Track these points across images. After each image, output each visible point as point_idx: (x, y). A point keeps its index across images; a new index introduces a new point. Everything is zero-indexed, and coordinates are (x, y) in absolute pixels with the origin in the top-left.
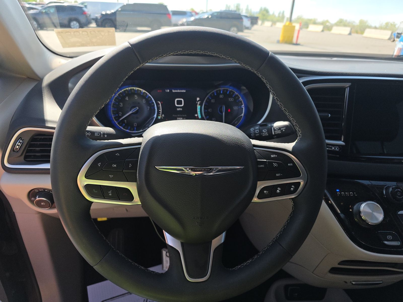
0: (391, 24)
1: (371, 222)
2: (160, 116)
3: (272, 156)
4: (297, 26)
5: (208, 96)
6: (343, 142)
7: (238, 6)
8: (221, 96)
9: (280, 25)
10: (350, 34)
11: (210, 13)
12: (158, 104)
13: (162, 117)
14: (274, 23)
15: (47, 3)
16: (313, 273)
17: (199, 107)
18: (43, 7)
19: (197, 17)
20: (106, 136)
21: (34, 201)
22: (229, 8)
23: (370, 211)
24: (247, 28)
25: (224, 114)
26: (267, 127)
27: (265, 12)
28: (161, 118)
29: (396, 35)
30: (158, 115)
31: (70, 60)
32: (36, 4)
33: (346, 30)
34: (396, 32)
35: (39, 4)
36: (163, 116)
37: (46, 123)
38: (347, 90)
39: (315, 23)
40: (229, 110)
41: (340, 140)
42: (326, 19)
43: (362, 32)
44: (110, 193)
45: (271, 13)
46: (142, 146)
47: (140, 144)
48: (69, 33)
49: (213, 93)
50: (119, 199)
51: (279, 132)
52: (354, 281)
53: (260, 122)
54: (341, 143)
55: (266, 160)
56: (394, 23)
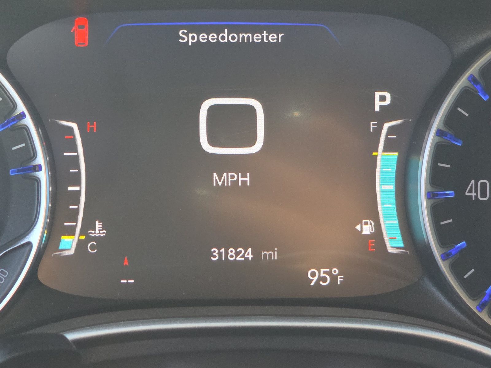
2: (71, 231)
13: (89, 239)
28: (81, 245)
36: (98, 230)
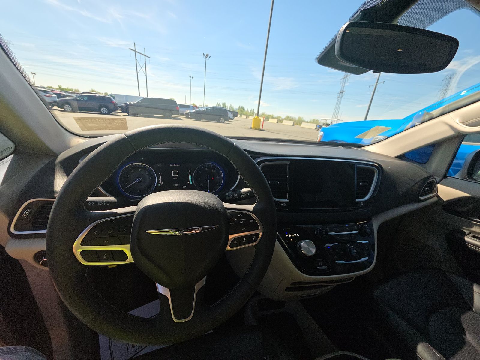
0: (316, 120)
1: (309, 254)
3: (239, 216)
4: (262, 119)
5: (197, 169)
6: (288, 200)
7: (225, 104)
8: (207, 169)
9: (251, 118)
10: (293, 125)
11: (206, 107)
12: (158, 175)
13: (161, 184)
14: (248, 116)
15: (82, 92)
16: (275, 292)
17: (190, 176)
18: (77, 96)
19: (197, 110)
20: (108, 204)
21: (40, 262)
22: (219, 105)
23: (307, 246)
24: (231, 119)
25: (209, 181)
26: (237, 192)
27: (242, 109)
29: (319, 126)
30: (158, 183)
31: (89, 140)
32: (72, 93)
33: (291, 123)
34: (319, 125)
35: (75, 93)
37: (55, 194)
38: (288, 166)
39: (273, 118)
40: (213, 179)
41: (286, 198)
42: (279, 115)
43: (300, 124)
44: (105, 256)
45: (246, 110)
46: (136, 214)
47: (134, 212)
48: (87, 120)
49: (201, 167)
50: (114, 260)
51: (245, 196)
52: (302, 295)
53: (232, 189)
54: (287, 200)
55: (235, 219)
56: (318, 119)
